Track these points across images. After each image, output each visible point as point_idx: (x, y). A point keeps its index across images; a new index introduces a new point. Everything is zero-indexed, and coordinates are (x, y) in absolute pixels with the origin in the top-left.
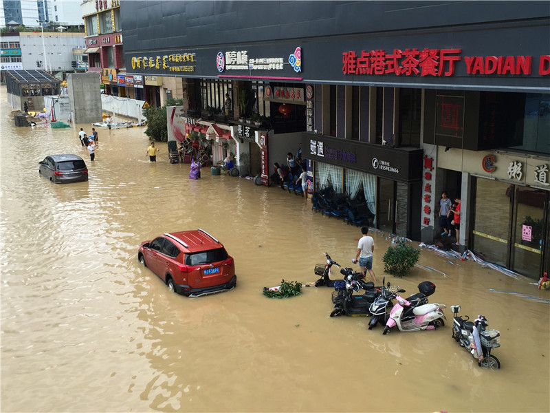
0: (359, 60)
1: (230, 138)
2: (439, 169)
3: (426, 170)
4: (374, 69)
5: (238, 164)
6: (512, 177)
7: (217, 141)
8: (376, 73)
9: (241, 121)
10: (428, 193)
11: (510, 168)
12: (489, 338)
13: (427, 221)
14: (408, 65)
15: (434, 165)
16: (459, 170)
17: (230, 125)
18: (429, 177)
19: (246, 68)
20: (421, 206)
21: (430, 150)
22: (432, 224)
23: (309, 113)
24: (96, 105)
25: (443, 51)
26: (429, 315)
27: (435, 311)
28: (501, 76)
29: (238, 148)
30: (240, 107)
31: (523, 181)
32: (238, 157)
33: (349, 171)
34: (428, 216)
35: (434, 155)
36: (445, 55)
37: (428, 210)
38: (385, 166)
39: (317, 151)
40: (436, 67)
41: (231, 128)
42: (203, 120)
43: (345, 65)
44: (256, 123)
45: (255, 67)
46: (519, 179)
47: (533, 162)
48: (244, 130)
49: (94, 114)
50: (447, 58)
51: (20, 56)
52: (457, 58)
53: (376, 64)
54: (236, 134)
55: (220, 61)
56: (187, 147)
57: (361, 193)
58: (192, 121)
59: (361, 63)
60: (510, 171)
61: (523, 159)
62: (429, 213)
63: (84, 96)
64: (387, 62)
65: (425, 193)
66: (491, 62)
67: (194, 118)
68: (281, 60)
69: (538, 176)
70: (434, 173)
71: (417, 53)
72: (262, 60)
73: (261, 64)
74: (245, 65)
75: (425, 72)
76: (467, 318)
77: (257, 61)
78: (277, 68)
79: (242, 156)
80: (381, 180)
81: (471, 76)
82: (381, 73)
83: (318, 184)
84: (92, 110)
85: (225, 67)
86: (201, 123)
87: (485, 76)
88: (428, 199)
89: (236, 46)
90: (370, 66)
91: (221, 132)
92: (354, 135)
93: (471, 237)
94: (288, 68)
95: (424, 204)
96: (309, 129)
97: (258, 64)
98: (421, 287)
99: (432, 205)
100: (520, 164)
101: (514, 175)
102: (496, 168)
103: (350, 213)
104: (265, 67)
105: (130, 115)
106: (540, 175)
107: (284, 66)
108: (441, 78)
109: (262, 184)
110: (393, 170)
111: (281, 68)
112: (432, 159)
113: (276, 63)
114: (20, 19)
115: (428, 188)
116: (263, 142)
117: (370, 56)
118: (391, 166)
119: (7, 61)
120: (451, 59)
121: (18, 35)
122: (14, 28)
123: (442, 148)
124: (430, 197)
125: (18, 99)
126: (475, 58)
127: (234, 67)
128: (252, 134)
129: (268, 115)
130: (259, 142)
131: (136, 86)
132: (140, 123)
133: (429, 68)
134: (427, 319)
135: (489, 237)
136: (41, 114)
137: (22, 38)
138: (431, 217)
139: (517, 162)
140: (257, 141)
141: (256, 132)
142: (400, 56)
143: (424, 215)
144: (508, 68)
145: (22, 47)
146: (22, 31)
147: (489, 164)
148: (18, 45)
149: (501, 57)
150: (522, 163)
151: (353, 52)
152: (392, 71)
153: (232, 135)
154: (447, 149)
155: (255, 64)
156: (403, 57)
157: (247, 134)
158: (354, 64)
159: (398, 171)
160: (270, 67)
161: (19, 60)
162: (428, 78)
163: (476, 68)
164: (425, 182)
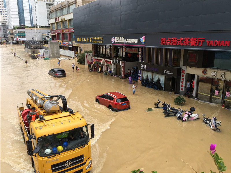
0: (167, 40)
1: (110, 63)
2: (186, 73)
3: (182, 74)
4: (172, 43)
5: (113, 71)
6: (212, 76)
7: (105, 64)
8: (173, 44)
9: (115, 58)
10: (183, 81)
11: (212, 73)
12: (218, 123)
13: (182, 89)
14: (185, 42)
15: (185, 72)
16: (194, 74)
17: (111, 59)
18: (183, 76)
19: (123, 42)
20: (180, 85)
21: (184, 68)
22: (184, 90)
23: (140, 56)
24: (58, 52)
25: (198, 38)
26: (195, 117)
27: (197, 116)
28: (219, 46)
29: (113, 67)
30: (114, 54)
31: (216, 77)
32: (113, 69)
33: (154, 74)
34: (182, 88)
35: (185, 69)
36: (199, 40)
37: (182, 86)
38: (169, 72)
39: (144, 68)
40: (195, 43)
41: (111, 60)
42: (100, 58)
43: (162, 42)
44: (120, 59)
45: (127, 42)
46: (215, 77)
47: (219, 72)
48: (116, 61)
49: (57, 55)
50: (200, 41)
51: (25, 36)
52: (204, 41)
53: (173, 42)
54: (113, 62)
55: (113, 40)
56: (94, 66)
57: (159, 80)
58: (96, 58)
59: (168, 41)
60: (212, 74)
61: (217, 71)
62: (183, 87)
63: (54, 49)
64: (177, 41)
65: (181, 81)
66: (215, 42)
67: (97, 57)
68: (137, 40)
69: (221, 76)
70: (185, 75)
71: (189, 39)
72: (129, 40)
73: (129, 41)
74: (123, 41)
75: (191, 45)
76: (208, 118)
77: (127, 40)
78: (135, 42)
79: (114, 69)
80: (166, 77)
81: (208, 46)
82: (175, 45)
83: (143, 78)
84: (56, 54)
85: (115, 42)
86: (100, 59)
87: (213, 46)
88: (182, 83)
89: (120, 35)
90: (171, 43)
91: (107, 61)
92: (157, 63)
93: (197, 94)
94: (139, 42)
95: (181, 84)
96: (140, 61)
97: (128, 41)
98: (191, 109)
99: (184, 85)
100: (215, 72)
101: (213, 75)
102: (207, 73)
103: (156, 87)
104: (131, 42)
105: (68, 55)
106: (222, 76)
107: (138, 42)
108: (198, 46)
109: (122, 78)
110: (171, 74)
111: (137, 42)
112: (184, 71)
113: (135, 41)
114: (24, 24)
115: (183, 79)
116: (123, 65)
117: (171, 39)
118: (171, 73)
119: (21, 37)
120: (201, 41)
121: (25, 29)
122: (23, 26)
123: (188, 67)
124: (183, 82)
125: (30, 50)
126: (210, 41)
127: (118, 42)
128: (119, 62)
129: (124, 56)
130: (121, 65)
131: (69, 46)
132: (73, 58)
133: (193, 43)
134: (194, 118)
135: (203, 94)
136: (39, 55)
137: (26, 30)
138: (183, 88)
139: (214, 72)
140: (121, 64)
141: (120, 62)
142: (183, 40)
143: (181, 87)
144: (222, 44)
145: (26, 33)
146: (25, 28)
147: (204, 72)
148: (24, 32)
149: (219, 41)
150: (216, 72)
151: (165, 38)
152: (179, 44)
153: (111, 62)
154: (190, 68)
155: (127, 41)
156: (184, 40)
157: (117, 62)
158: (165, 42)
159: (173, 74)
160: (133, 42)
161: (25, 37)
162: (193, 46)
163: (210, 44)
164: (182, 77)
